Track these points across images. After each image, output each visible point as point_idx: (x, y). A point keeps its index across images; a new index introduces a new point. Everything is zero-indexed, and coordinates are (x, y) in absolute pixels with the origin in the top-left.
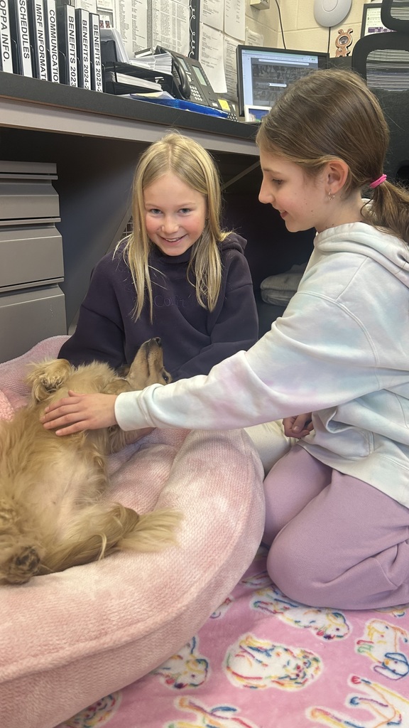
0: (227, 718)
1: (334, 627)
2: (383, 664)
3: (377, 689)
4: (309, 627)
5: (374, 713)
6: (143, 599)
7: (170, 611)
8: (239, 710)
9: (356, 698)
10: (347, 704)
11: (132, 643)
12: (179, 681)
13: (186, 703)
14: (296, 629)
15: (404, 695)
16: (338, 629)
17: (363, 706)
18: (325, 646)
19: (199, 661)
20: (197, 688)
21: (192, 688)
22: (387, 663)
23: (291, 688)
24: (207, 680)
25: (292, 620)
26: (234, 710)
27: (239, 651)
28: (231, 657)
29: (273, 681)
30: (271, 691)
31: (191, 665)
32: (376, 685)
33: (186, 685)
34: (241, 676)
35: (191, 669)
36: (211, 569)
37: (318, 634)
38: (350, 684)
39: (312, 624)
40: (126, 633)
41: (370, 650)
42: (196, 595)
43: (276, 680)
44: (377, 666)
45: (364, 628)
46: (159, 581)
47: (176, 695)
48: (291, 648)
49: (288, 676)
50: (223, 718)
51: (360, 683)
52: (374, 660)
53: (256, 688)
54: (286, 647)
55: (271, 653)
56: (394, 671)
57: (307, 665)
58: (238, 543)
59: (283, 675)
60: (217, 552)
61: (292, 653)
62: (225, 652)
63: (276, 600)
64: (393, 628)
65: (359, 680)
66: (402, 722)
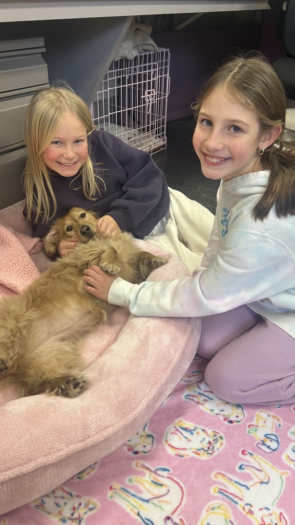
0: (164, 477)
1: (235, 415)
2: (263, 442)
3: (257, 459)
4: (219, 414)
5: (253, 476)
8: (171, 471)
9: (243, 465)
10: (237, 469)
12: (136, 449)
13: (140, 465)
14: (211, 416)
15: (273, 464)
16: (237, 416)
17: (247, 471)
18: (228, 428)
19: (148, 436)
20: (147, 454)
21: (144, 454)
22: (266, 441)
23: (204, 457)
24: (153, 449)
25: (208, 409)
26: (169, 470)
27: (173, 430)
28: (168, 434)
29: (194, 452)
30: (192, 459)
31: (143, 438)
32: (256, 456)
33: (140, 452)
34: (174, 448)
35: (143, 441)
37: (225, 420)
38: (240, 455)
39: (221, 412)
41: (256, 431)
43: (196, 451)
44: (259, 443)
45: (254, 416)
47: (134, 459)
48: (206, 429)
49: (203, 449)
50: (161, 476)
51: (247, 454)
52: (257, 438)
53: (182, 456)
54: (203, 429)
55: (193, 432)
56: (269, 447)
57: (215, 441)
59: (200, 448)
61: (207, 432)
62: (165, 430)
63: (199, 393)
64: (273, 416)
66: (270, 482)
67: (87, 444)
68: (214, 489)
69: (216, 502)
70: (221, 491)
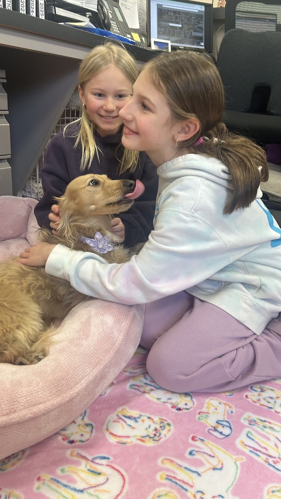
0: (102, 465)
1: (184, 403)
2: (215, 428)
3: (208, 444)
4: (166, 402)
5: (205, 462)
6: (46, 387)
7: (64, 396)
8: (112, 459)
9: (194, 450)
10: (187, 455)
11: (35, 418)
12: (72, 439)
13: (75, 453)
14: (157, 404)
15: (227, 450)
16: (186, 404)
17: (198, 456)
18: (176, 415)
19: (87, 425)
20: (84, 443)
21: (81, 443)
22: (217, 427)
23: (150, 444)
24: (92, 438)
25: (155, 398)
26: (108, 459)
27: (115, 418)
28: (110, 423)
29: (138, 439)
30: (135, 446)
31: (81, 427)
32: (208, 442)
33: (77, 441)
34: (116, 436)
35: (81, 430)
36: (98, 367)
37: (172, 407)
38: (190, 441)
39: (169, 401)
40: (30, 411)
41: (206, 418)
42: (84, 385)
43: (140, 438)
44: (210, 429)
45: (204, 404)
46: (59, 374)
47: (68, 448)
48: (152, 417)
49: (148, 436)
50: (100, 464)
51: (197, 440)
52: (208, 425)
53: (125, 444)
54: (149, 416)
55: (138, 420)
56: (221, 433)
57: (162, 428)
58: (118, 349)
59: (145, 435)
60: (103, 354)
61: (153, 420)
62: (106, 419)
63: (146, 384)
64: (224, 403)
65: (197, 439)
66: (223, 468)
67: (12, 419)
68: (161, 477)
69: (162, 489)
70: (168, 478)
